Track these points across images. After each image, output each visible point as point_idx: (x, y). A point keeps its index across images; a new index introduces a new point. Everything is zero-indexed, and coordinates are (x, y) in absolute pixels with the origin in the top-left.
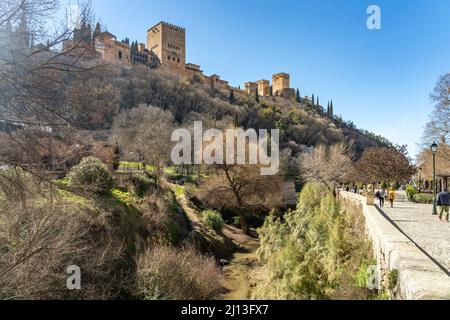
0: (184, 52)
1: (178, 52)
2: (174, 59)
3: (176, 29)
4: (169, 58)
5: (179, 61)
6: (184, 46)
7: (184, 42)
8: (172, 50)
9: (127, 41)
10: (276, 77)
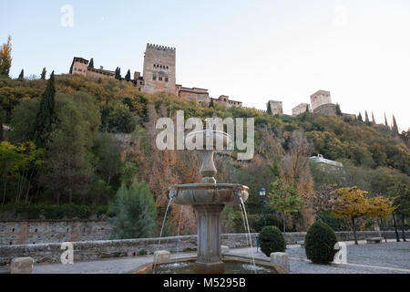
0: (174, 70)
1: (165, 71)
2: (161, 79)
3: (165, 49)
4: (154, 78)
5: (167, 80)
6: (174, 65)
7: (174, 60)
8: (159, 70)
10: (314, 97)
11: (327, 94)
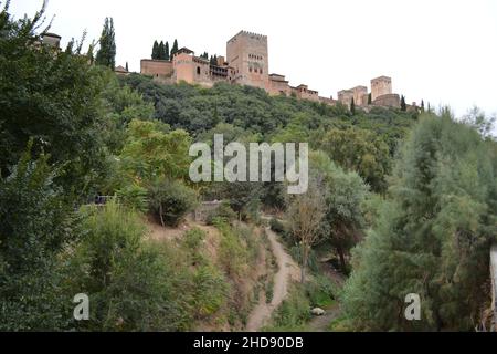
0: (267, 62)
1: (259, 62)
2: (256, 71)
4: (250, 70)
5: (261, 72)
6: (266, 55)
7: (266, 51)
8: (254, 60)
9: (206, 55)
10: (375, 82)
11: (388, 80)
